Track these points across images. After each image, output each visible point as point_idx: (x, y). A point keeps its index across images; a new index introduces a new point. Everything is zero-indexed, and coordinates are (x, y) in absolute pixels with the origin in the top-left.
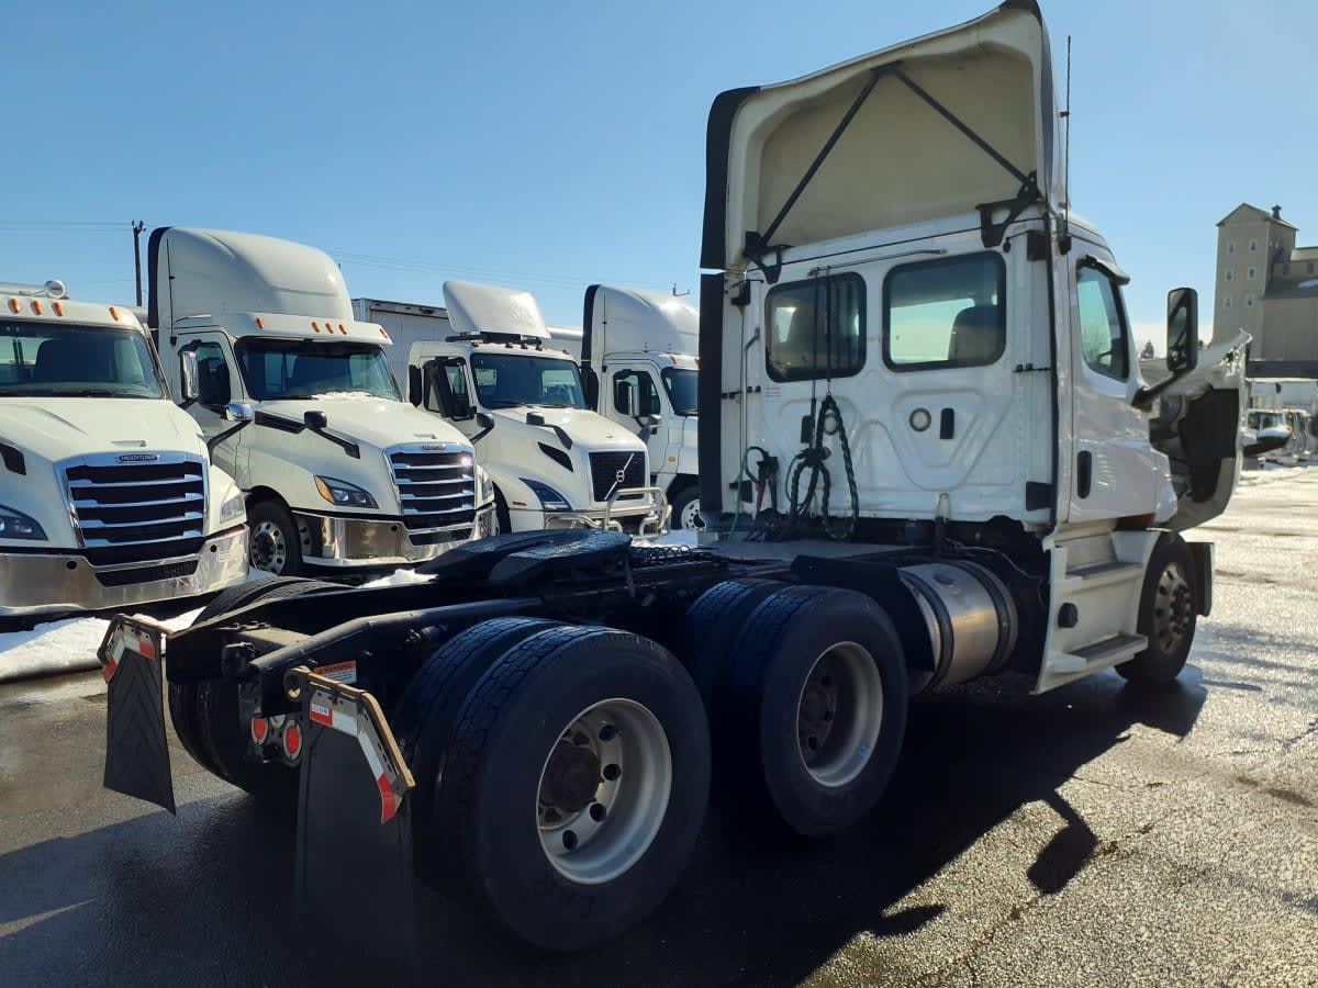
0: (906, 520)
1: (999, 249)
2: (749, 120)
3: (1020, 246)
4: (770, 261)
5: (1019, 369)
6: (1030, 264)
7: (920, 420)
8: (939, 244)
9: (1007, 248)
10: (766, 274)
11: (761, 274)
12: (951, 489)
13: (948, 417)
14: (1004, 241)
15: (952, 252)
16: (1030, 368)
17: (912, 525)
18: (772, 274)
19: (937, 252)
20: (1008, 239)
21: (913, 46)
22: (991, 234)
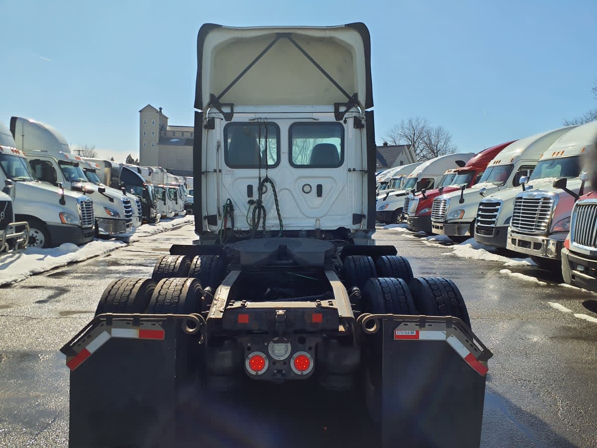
0: (301, 230)
1: (342, 122)
2: (213, 40)
3: (351, 122)
4: (227, 110)
5: (349, 170)
6: (354, 129)
7: (307, 189)
8: (315, 116)
9: (345, 122)
10: (224, 116)
11: (222, 116)
12: (320, 217)
13: (320, 188)
14: (344, 119)
15: (321, 120)
16: (354, 170)
17: (304, 232)
18: (228, 116)
19: (315, 120)
20: (346, 118)
21: (299, 29)
22: (339, 115)
